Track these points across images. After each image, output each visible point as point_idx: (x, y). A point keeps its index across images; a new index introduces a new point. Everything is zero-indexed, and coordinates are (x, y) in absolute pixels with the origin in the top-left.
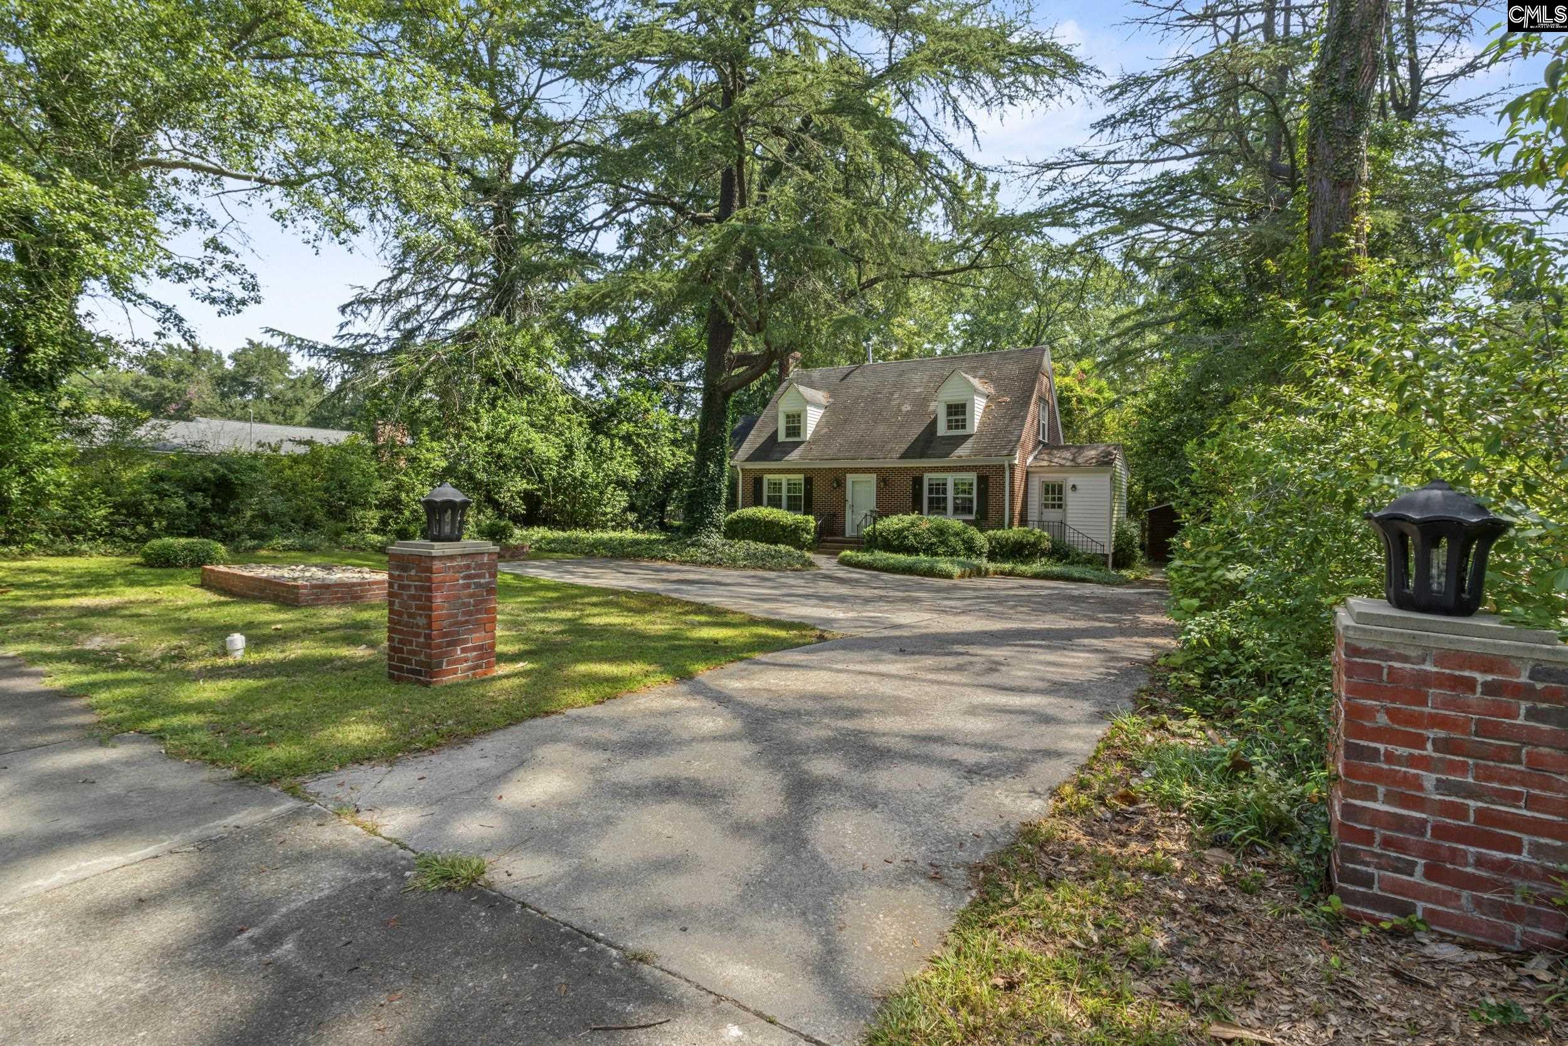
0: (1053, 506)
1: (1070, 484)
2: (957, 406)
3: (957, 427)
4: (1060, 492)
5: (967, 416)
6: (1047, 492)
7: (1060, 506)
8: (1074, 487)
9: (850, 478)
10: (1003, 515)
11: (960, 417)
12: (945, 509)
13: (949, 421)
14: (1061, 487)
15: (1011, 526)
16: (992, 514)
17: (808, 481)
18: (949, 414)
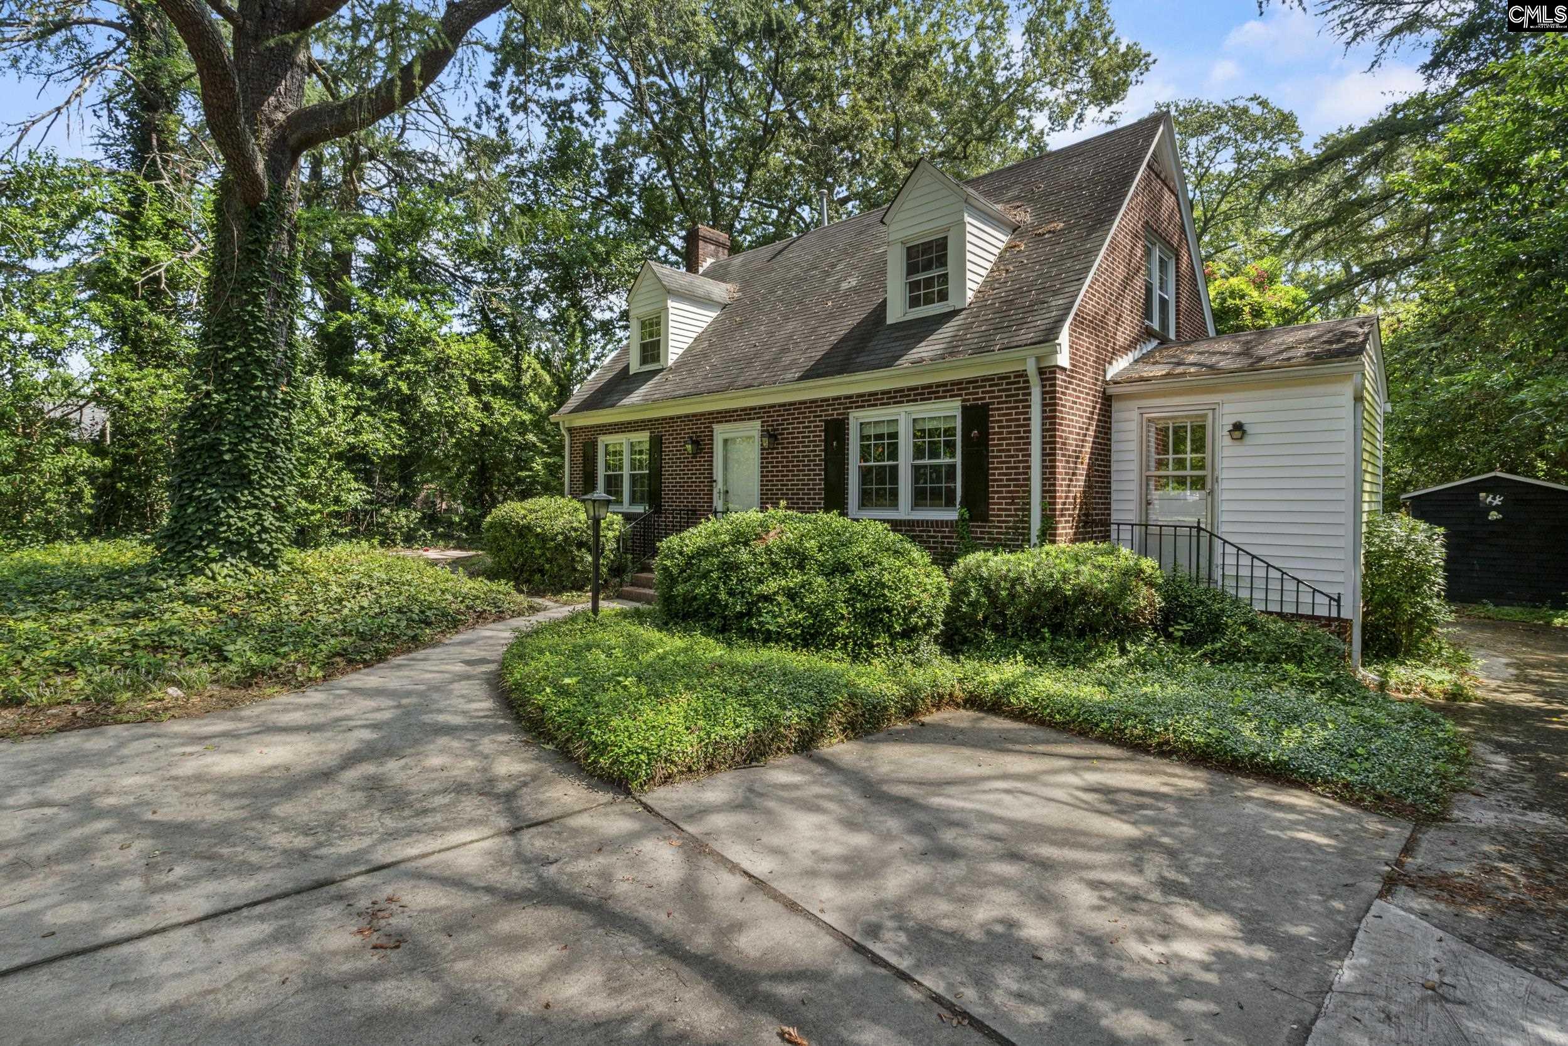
0: (1181, 482)
1: (1228, 421)
2: (927, 247)
3: (929, 300)
4: (1199, 446)
5: (951, 268)
6: (1163, 448)
7: (1198, 483)
8: (1238, 427)
9: (721, 431)
10: (1026, 509)
11: (934, 273)
12: (894, 494)
13: (914, 286)
14: (1199, 431)
15: (1048, 534)
16: (998, 504)
17: (656, 443)
18: (912, 269)
